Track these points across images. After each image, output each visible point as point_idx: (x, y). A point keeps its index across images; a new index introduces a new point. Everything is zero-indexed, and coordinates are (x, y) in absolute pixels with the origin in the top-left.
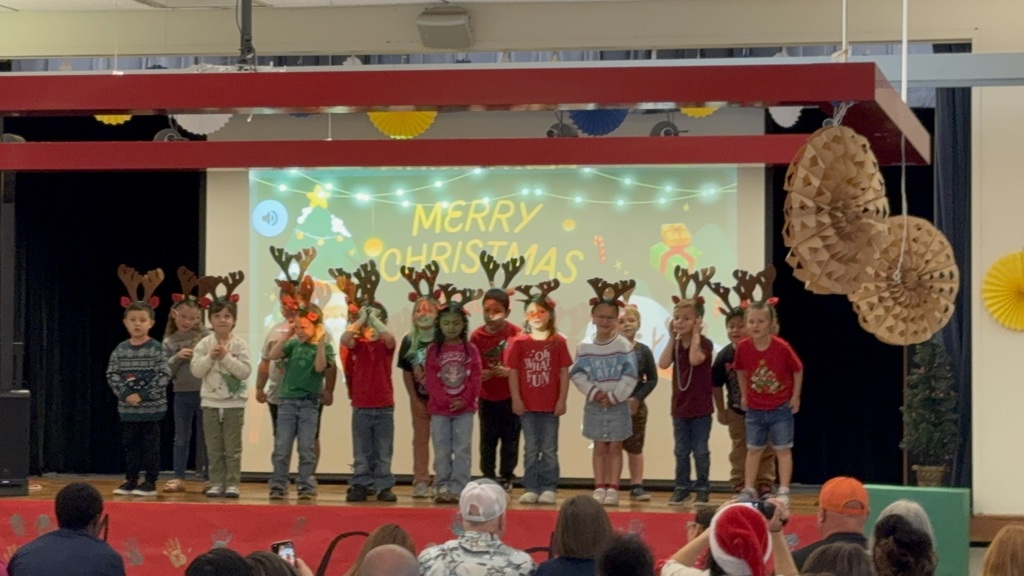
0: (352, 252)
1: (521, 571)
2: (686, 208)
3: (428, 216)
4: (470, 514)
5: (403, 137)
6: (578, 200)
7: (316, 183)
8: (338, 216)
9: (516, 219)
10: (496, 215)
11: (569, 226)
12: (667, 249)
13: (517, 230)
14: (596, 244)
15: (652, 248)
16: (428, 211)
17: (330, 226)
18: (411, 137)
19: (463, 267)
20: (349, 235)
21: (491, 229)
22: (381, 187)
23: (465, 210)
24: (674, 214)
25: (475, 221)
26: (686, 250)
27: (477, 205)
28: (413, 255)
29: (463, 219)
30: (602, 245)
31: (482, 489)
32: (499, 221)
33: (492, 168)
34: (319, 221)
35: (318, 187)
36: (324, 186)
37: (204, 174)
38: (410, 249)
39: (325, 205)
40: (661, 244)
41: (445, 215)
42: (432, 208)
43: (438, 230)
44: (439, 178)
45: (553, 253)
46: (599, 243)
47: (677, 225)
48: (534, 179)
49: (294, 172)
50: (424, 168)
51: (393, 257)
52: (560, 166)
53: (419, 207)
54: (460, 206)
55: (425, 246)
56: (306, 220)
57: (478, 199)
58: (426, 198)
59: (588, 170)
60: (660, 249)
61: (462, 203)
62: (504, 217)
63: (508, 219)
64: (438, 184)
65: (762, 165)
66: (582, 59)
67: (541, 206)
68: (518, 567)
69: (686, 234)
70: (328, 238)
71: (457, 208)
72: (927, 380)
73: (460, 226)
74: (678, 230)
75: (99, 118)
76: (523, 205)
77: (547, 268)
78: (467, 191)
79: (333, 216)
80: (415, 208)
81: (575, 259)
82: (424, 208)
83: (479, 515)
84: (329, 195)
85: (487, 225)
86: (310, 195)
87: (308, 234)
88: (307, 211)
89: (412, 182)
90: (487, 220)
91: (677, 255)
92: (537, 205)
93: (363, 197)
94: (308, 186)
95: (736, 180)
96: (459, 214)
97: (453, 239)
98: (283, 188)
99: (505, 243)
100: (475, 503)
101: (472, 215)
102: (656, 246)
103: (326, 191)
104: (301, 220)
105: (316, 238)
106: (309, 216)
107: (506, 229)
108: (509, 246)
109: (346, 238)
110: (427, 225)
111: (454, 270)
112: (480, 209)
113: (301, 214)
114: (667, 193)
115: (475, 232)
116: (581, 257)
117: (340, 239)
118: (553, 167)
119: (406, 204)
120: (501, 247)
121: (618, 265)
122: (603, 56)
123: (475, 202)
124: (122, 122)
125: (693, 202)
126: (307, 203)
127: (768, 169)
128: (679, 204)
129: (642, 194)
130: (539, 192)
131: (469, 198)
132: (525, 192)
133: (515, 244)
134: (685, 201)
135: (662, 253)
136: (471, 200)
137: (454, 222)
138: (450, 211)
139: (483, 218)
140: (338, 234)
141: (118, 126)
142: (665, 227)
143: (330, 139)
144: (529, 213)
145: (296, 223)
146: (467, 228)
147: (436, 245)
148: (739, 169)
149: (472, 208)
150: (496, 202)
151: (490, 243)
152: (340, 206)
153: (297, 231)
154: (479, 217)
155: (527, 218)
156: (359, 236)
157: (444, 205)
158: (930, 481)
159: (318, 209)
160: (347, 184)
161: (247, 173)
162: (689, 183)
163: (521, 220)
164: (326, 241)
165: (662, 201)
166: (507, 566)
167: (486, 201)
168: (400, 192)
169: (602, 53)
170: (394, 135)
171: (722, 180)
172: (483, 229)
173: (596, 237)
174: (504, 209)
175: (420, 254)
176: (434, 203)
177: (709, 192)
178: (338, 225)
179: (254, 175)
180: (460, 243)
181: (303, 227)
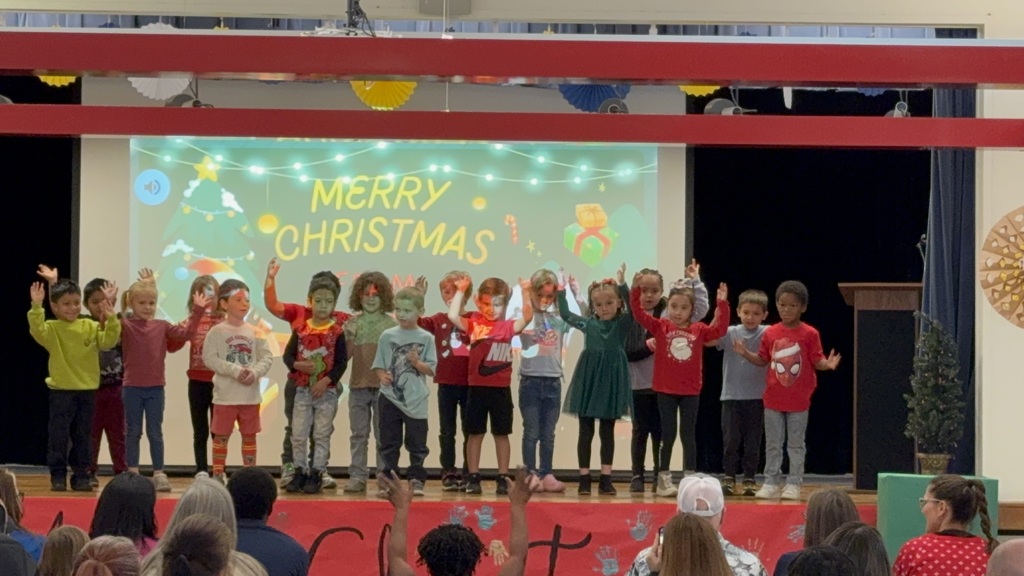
0: (245, 229)
1: (751, 572)
2: (602, 188)
3: (327, 193)
4: (698, 509)
5: (385, 109)
6: (489, 177)
7: (203, 155)
8: (228, 189)
9: (424, 196)
10: (402, 192)
11: (479, 205)
12: (581, 230)
13: (424, 208)
14: (507, 223)
15: (566, 229)
16: (328, 187)
17: (221, 200)
18: (391, 109)
19: (366, 245)
20: (241, 210)
21: (396, 206)
22: (277, 159)
23: (369, 186)
24: (589, 194)
25: (378, 197)
26: (601, 232)
27: (381, 182)
28: (311, 233)
29: (366, 196)
30: (514, 225)
31: (705, 482)
32: (404, 198)
33: (398, 141)
34: (208, 195)
35: (207, 159)
36: (214, 157)
37: (79, 140)
38: (308, 226)
39: (214, 178)
40: (575, 224)
41: (346, 191)
42: (332, 183)
43: (338, 206)
44: (340, 151)
45: (462, 232)
46: (510, 222)
47: (592, 206)
48: (441, 155)
49: (180, 141)
50: (324, 140)
51: (289, 233)
52: (471, 142)
53: (319, 182)
54: (364, 181)
55: (324, 224)
56: (193, 193)
57: (381, 175)
58: (327, 173)
59: (499, 147)
60: (574, 230)
61: (365, 178)
62: (410, 194)
63: (414, 197)
64: (340, 158)
65: (684, 145)
66: (509, 31)
67: (449, 184)
68: (748, 567)
69: (602, 215)
70: (217, 212)
71: (360, 184)
72: (933, 368)
73: (363, 202)
74: (593, 211)
75: (43, 79)
76: (430, 183)
77: (455, 248)
78: (371, 166)
79: (223, 190)
80: (314, 182)
81: (485, 239)
82: (324, 183)
83: (707, 509)
84: (219, 167)
85: (392, 202)
86: (197, 167)
87: (196, 209)
88: (194, 184)
89: (311, 155)
90: (392, 197)
91: (593, 237)
92: (445, 182)
93: (257, 170)
94: (195, 156)
95: (656, 159)
96: (361, 190)
97: (355, 216)
98: (168, 158)
99: (411, 222)
100: (701, 497)
101: (375, 191)
102: (571, 227)
103: (215, 162)
104: (188, 193)
105: (205, 212)
106: (197, 188)
107: (413, 207)
108: (415, 225)
109: (237, 213)
110: (327, 201)
111: (356, 249)
112: (383, 185)
113: (188, 187)
114: (582, 172)
115: (379, 210)
116: (492, 238)
117: (231, 214)
118: (463, 142)
119: (304, 179)
120: (406, 226)
121: (531, 246)
122: (530, 28)
123: (379, 178)
124: (66, 84)
125: (609, 182)
126: (194, 175)
127: (688, 150)
128: (594, 185)
129: (556, 173)
130: (447, 169)
131: (373, 173)
132: (433, 168)
133: (421, 223)
134: (599, 182)
135: (578, 234)
136: (375, 176)
137: (356, 199)
138: (352, 187)
139: (388, 195)
140: (230, 209)
141: (63, 87)
142: (580, 207)
143: (448, 111)
144: (437, 190)
145: (183, 197)
146: (370, 205)
147: (337, 222)
148: (659, 148)
149: (376, 185)
150: (401, 179)
151: (396, 221)
152: (231, 179)
153: (183, 204)
154: (383, 193)
155: (435, 196)
156: (252, 212)
157: (345, 180)
158: (937, 469)
159: (206, 182)
160: (239, 156)
161: (128, 141)
162: (605, 162)
163: (429, 197)
164: (215, 216)
165: (577, 180)
166: (738, 566)
167: (391, 177)
168: (298, 166)
169: (529, 25)
170: (376, 105)
171: (640, 160)
172: (387, 206)
173: (508, 217)
174: (411, 186)
175: (319, 231)
176: (335, 177)
177: (625, 172)
178: (229, 199)
179: (135, 143)
180: (363, 221)
181: (189, 201)
